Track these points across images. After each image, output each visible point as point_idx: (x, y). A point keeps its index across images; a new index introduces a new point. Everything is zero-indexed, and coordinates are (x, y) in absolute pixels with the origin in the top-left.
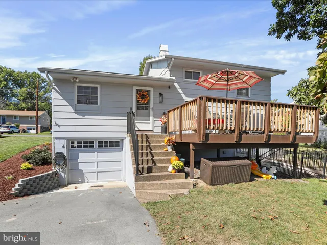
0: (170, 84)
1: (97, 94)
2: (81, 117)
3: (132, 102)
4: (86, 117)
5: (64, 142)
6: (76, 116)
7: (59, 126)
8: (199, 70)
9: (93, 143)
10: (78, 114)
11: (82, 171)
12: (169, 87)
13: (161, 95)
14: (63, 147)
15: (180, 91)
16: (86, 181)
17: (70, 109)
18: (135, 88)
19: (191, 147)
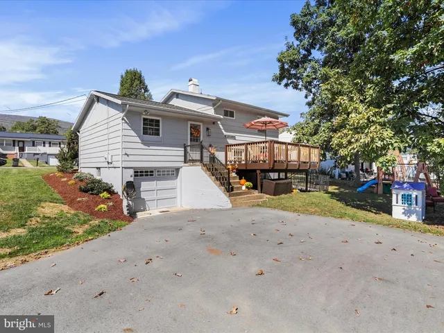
0: (214, 120)
1: (159, 126)
2: (147, 147)
3: (187, 135)
4: (151, 147)
5: (131, 172)
6: (143, 146)
7: (128, 155)
8: (234, 109)
9: (152, 172)
10: (145, 144)
11: (144, 199)
12: (214, 123)
13: (208, 129)
14: (131, 176)
15: (221, 126)
16: (148, 209)
17: (138, 139)
18: (189, 123)
19: (258, 172)
